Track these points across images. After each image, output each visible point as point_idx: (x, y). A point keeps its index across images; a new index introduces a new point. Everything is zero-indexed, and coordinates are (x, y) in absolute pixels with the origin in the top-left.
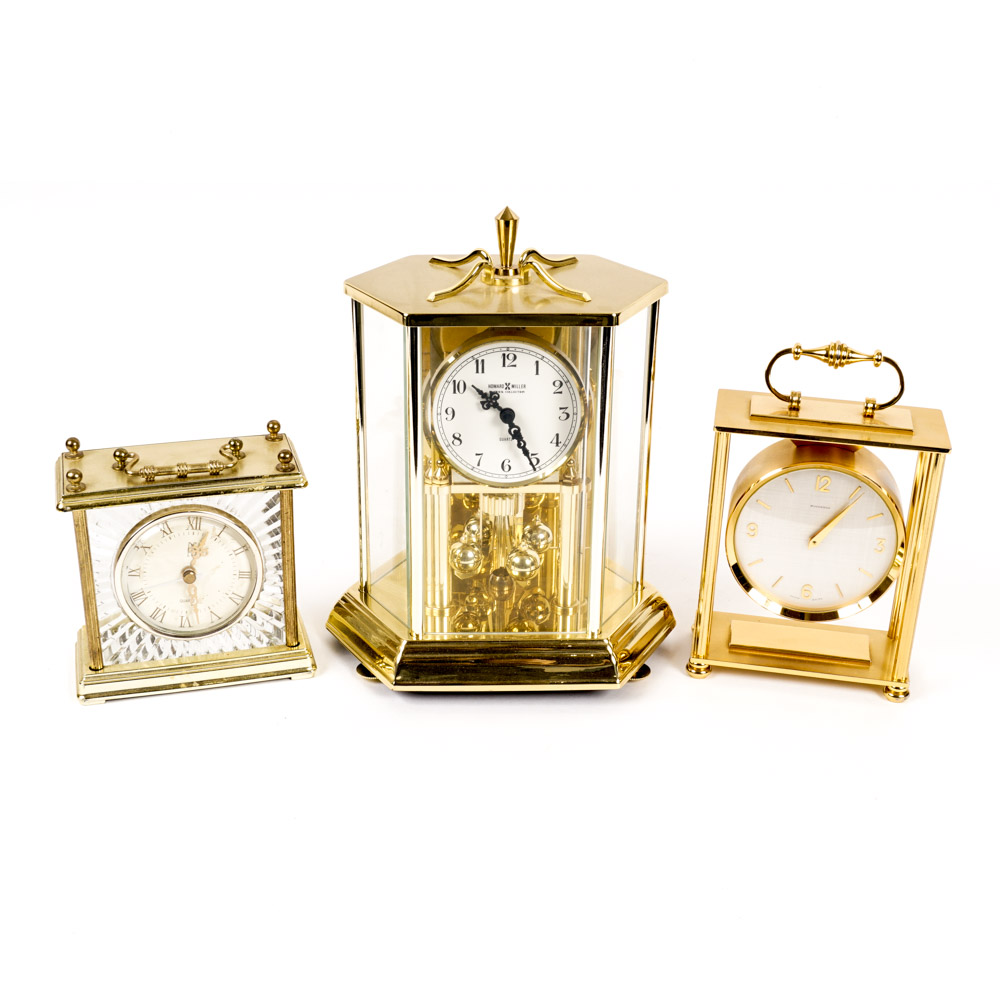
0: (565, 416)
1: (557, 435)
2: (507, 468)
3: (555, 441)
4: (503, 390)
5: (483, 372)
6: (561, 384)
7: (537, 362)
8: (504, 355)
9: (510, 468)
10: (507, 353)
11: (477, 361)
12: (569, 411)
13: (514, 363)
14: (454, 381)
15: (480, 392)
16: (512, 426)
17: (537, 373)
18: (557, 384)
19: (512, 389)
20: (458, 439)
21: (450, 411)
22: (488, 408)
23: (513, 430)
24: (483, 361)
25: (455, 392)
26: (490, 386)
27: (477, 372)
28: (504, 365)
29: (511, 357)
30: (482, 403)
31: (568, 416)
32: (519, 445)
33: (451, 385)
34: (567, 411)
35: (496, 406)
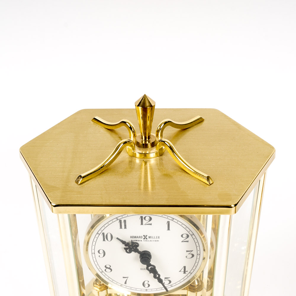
0: (191, 256)
1: (185, 267)
2: (147, 286)
3: (183, 270)
4: (142, 239)
5: (125, 228)
6: (188, 236)
7: (168, 223)
8: (142, 217)
9: (149, 285)
10: (144, 216)
11: (120, 221)
12: (194, 253)
13: (150, 223)
14: (103, 234)
15: (123, 242)
16: (149, 265)
17: (169, 229)
18: (185, 236)
19: (148, 239)
20: (109, 268)
21: (101, 252)
22: (130, 252)
23: (149, 268)
24: (125, 221)
25: (104, 240)
26: (131, 237)
27: (121, 227)
28: (142, 224)
29: (148, 218)
30: (126, 249)
31: (193, 256)
32: (155, 277)
33: (101, 236)
34: (192, 253)
35: (136, 251)
